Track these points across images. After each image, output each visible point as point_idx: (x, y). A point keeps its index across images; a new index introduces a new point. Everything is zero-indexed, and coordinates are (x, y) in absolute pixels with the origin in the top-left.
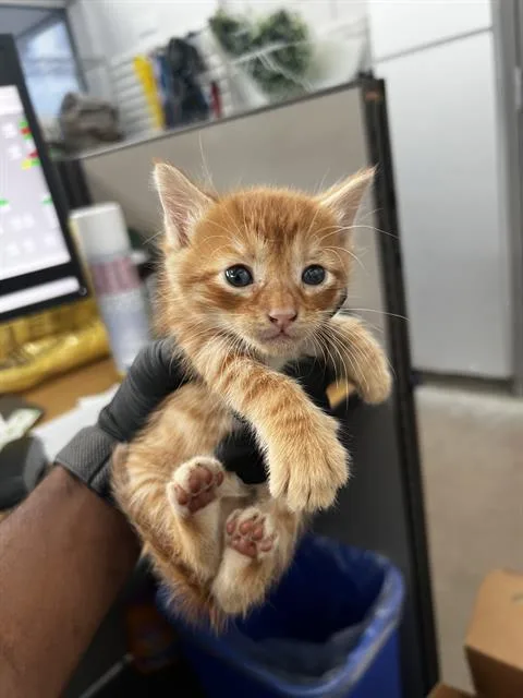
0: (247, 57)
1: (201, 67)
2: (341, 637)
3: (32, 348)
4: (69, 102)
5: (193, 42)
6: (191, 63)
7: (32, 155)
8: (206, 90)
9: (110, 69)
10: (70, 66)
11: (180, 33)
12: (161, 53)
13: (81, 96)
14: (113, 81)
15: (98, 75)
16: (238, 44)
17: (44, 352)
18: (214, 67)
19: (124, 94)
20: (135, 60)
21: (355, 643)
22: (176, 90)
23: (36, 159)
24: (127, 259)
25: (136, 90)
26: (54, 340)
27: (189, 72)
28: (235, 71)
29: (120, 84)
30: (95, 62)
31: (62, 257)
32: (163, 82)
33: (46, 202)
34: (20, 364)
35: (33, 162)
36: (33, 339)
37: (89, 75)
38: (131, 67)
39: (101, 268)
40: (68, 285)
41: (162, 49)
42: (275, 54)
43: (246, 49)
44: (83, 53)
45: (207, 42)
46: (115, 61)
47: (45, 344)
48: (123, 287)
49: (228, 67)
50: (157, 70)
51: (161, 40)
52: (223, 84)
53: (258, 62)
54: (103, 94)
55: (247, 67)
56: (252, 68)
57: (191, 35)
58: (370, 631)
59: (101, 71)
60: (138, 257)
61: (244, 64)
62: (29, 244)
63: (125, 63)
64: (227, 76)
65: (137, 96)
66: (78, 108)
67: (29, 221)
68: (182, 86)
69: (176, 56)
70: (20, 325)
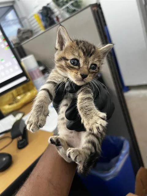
0: (64, 7)
1: (53, 13)
2: (113, 160)
3: (19, 98)
4: (19, 31)
5: (49, 6)
6: (50, 13)
7: (7, 46)
8: (55, 19)
9: (28, 20)
10: (17, 21)
11: (45, 5)
12: (41, 11)
13: (22, 29)
14: (29, 22)
15: (25, 21)
16: (61, 4)
17: (22, 98)
18: (56, 12)
19: (33, 26)
20: (34, 15)
21: (117, 161)
22: (47, 21)
23: (8, 47)
24: (38, 69)
25: (36, 23)
26: (24, 95)
27: (50, 15)
28: (62, 12)
29: (32, 23)
30: (24, 18)
31: (20, 72)
32: (43, 20)
33: (13, 58)
34: (16, 102)
35: (8, 48)
36: (19, 95)
37: (23, 22)
38: (34, 17)
39: (31, 73)
40: (24, 79)
41: (41, 10)
42: (72, 4)
43: (64, 5)
44: (20, 16)
45: (53, 6)
46: (29, 17)
47: (22, 96)
48: (38, 77)
49: (60, 11)
50: (41, 17)
51: (40, 8)
52: (59, 16)
53: (68, 8)
54: (27, 27)
55: (65, 9)
56: (66, 10)
57: (48, 4)
58: (121, 157)
59: (26, 20)
60: (41, 68)
61: (64, 9)
62: (11, 70)
63: (32, 17)
64: (60, 14)
65: (37, 25)
66: (22, 32)
67: (10, 63)
68: (48, 19)
69: (45, 12)
70: (14, 91)
